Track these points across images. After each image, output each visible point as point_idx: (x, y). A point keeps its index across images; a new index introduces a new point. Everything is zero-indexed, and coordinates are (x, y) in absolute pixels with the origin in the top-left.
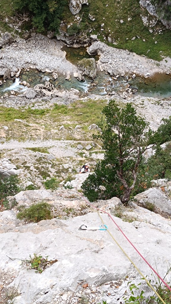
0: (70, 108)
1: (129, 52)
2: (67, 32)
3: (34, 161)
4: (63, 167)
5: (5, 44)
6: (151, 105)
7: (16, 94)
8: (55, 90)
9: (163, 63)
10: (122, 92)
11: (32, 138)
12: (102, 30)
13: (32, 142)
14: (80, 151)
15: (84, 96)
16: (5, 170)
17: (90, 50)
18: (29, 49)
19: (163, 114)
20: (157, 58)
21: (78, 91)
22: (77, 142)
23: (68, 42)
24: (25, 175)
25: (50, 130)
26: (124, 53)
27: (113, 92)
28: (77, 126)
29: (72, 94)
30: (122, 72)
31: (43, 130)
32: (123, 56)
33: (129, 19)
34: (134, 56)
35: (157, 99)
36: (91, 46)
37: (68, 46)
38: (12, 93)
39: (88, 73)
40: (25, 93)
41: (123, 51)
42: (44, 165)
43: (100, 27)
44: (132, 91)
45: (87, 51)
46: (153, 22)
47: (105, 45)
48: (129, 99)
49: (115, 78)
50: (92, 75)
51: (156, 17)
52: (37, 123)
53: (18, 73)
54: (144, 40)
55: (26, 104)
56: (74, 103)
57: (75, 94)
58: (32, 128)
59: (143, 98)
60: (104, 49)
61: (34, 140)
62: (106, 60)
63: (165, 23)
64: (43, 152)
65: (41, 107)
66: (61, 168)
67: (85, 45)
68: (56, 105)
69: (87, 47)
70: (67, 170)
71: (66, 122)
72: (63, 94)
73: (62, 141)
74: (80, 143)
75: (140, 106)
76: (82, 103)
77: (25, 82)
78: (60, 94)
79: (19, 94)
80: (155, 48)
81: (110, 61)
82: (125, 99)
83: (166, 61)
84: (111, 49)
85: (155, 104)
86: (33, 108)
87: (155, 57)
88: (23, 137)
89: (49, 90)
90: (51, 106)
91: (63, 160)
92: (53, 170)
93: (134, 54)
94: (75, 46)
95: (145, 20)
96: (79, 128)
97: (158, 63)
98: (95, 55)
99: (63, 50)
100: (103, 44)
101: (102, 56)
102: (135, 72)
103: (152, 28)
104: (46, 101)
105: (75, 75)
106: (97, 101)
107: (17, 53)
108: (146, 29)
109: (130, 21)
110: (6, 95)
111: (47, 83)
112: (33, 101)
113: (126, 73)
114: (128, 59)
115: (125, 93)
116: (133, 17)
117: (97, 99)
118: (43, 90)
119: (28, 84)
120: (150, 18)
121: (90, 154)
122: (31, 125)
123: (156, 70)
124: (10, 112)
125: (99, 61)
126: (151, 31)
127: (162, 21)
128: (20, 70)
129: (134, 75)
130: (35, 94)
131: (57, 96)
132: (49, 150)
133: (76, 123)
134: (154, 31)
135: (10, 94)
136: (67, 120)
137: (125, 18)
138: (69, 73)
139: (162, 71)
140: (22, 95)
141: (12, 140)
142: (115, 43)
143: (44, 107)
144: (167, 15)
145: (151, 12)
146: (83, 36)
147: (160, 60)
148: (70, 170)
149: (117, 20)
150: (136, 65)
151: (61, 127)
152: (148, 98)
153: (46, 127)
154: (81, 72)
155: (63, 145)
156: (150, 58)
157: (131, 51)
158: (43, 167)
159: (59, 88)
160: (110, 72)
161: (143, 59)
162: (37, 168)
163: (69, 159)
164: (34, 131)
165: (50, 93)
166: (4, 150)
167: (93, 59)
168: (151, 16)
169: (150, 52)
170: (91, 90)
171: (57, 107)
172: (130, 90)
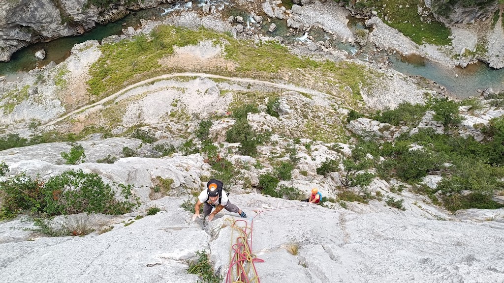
0: (337, 66)
1: (398, 32)
2: (355, 5)
3: (301, 105)
4: (318, 114)
5: (306, 3)
6: (398, 79)
7: (303, 44)
8: (331, 49)
9: (422, 47)
10: (380, 62)
11: (304, 86)
12: (383, 9)
13: (303, 88)
14: (333, 104)
15: (351, 58)
16: (284, 108)
17: (368, 22)
18: (323, 12)
19: (404, 89)
20: (419, 42)
21: (347, 53)
22: (333, 97)
23: (353, 12)
24: (294, 115)
25: (318, 82)
26: (394, 32)
27: (374, 61)
28: (337, 85)
29: (342, 55)
30: (387, 46)
31: (313, 81)
32: (392, 34)
33: (407, 6)
34: (401, 35)
35: (405, 76)
36: (370, 20)
37: (352, 15)
38: (300, 43)
39: (360, 41)
40: (309, 45)
41: (393, 30)
42: (307, 110)
43: (382, 6)
44: (388, 64)
45: (366, 23)
46: (426, 13)
47: (381, 21)
48: (384, 69)
49: (379, 50)
50: (362, 44)
51: (430, 10)
52: (310, 74)
53: (309, 29)
54: (413, 25)
55: (307, 54)
56: (341, 62)
57: (344, 55)
58: (306, 78)
59: (395, 72)
60: (379, 24)
61: (306, 87)
62: (377, 34)
63: (435, 16)
64: (309, 97)
65: (317, 59)
66: (316, 115)
67: (365, 18)
68: (328, 61)
69: (366, 19)
70: (320, 117)
71: (330, 78)
72: (335, 53)
73: (323, 93)
74: (334, 98)
75: (389, 78)
76: (346, 64)
77: (311, 37)
78: (333, 52)
79: (305, 45)
80: (420, 34)
81: (380, 35)
82: (380, 68)
83: (425, 47)
84: (385, 25)
85: (402, 79)
86: (311, 59)
87: (418, 41)
88: (299, 83)
89: (327, 48)
90: (324, 61)
91: (320, 108)
92: (311, 115)
93: (402, 34)
94: (358, 17)
95: (420, 9)
96: (337, 87)
97: (418, 46)
98: (370, 28)
99: (347, 17)
100: (380, 20)
101: (375, 30)
102: (396, 49)
103: (424, 17)
104: (322, 55)
105: (350, 40)
106: (359, 65)
107: (312, 12)
108: (419, 16)
109: (408, 8)
110: (295, 43)
111: (327, 42)
112: (313, 53)
113: (389, 48)
114: (395, 37)
115: (382, 64)
116: (411, 5)
117: (359, 64)
118: (322, 47)
119: (313, 39)
120: (425, 9)
121: (339, 108)
122: (306, 75)
123: (414, 51)
124: (295, 61)
125: (371, 33)
126: (422, 19)
127: (434, 13)
128: (311, 27)
129: (395, 52)
130: (315, 49)
131: (331, 54)
132: (313, 97)
133: (337, 81)
134: (424, 20)
135: (298, 43)
136: (331, 77)
137: (404, 5)
138: (345, 37)
139: (418, 54)
140: (306, 46)
141: (291, 84)
142: (389, 22)
143: (319, 60)
144: (440, 10)
145: (428, 5)
146: (366, 11)
147: (420, 44)
148: (322, 117)
149: (397, 5)
150: (400, 43)
151: (325, 83)
152: (399, 72)
153: (316, 79)
154: (355, 39)
155: (323, 96)
156: (413, 40)
157: (400, 31)
158: (305, 111)
159: (334, 47)
160: (377, 44)
161: (407, 40)
162: (302, 111)
163: (323, 108)
164: (307, 81)
165: (327, 50)
166: (285, 89)
167: (367, 31)
168: (426, 8)
169: (415, 36)
170: (357, 55)
171: (328, 63)
172: (387, 62)
